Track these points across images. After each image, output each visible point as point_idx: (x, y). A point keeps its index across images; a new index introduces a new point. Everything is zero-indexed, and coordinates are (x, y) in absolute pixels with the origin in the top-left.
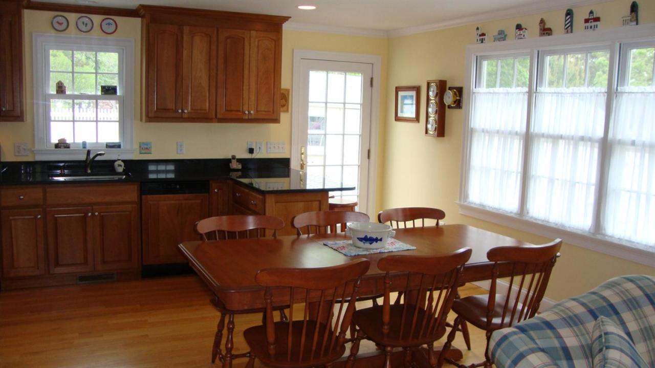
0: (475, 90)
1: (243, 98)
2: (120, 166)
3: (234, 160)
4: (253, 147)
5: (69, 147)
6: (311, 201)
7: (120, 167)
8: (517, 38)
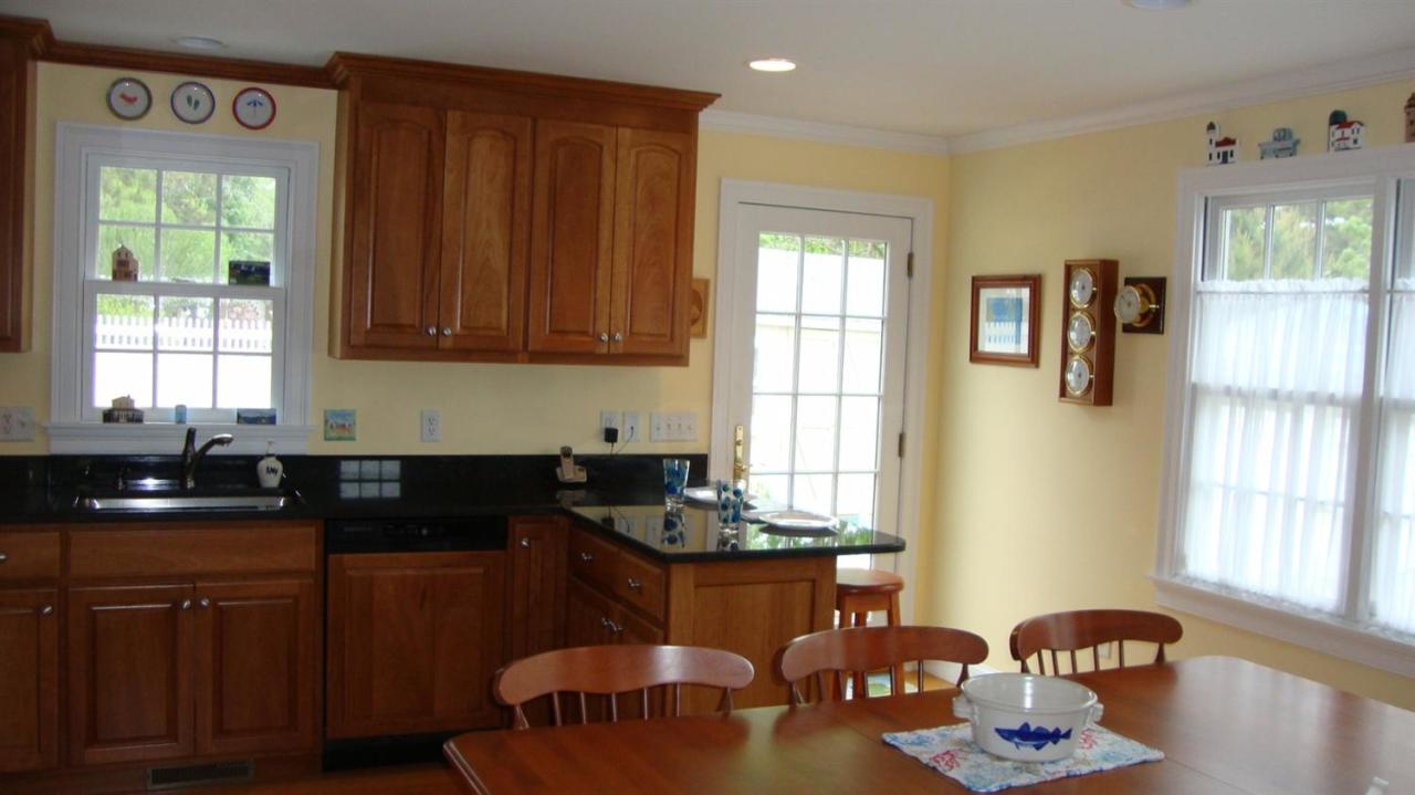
0: (1201, 286)
1: (595, 300)
2: (274, 471)
3: (567, 460)
4: (613, 426)
5: (140, 420)
6: (791, 582)
7: (272, 475)
8: (1332, 149)
